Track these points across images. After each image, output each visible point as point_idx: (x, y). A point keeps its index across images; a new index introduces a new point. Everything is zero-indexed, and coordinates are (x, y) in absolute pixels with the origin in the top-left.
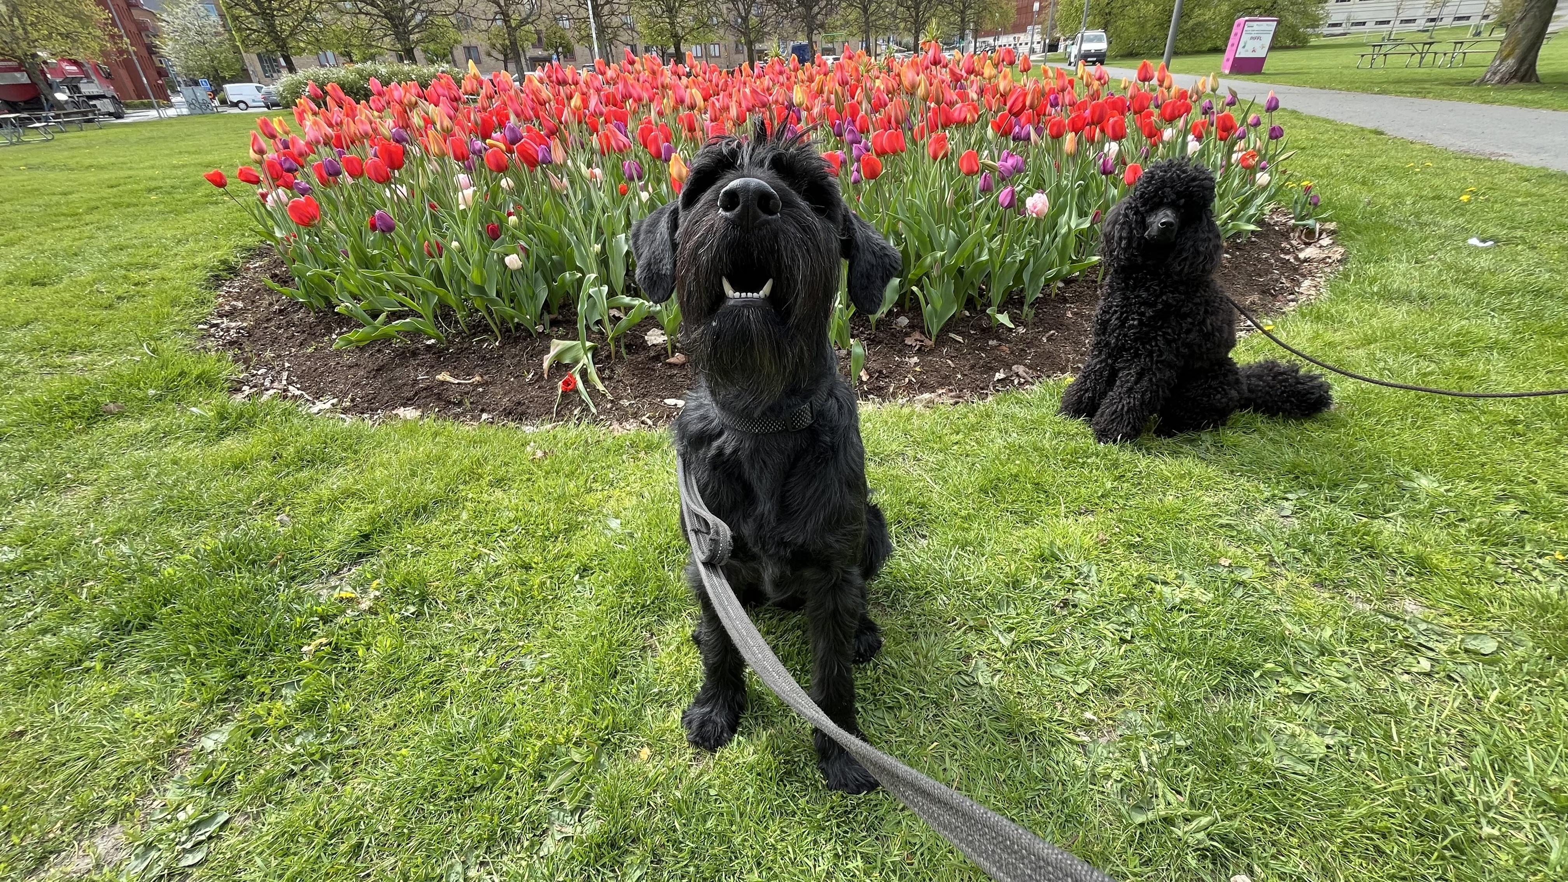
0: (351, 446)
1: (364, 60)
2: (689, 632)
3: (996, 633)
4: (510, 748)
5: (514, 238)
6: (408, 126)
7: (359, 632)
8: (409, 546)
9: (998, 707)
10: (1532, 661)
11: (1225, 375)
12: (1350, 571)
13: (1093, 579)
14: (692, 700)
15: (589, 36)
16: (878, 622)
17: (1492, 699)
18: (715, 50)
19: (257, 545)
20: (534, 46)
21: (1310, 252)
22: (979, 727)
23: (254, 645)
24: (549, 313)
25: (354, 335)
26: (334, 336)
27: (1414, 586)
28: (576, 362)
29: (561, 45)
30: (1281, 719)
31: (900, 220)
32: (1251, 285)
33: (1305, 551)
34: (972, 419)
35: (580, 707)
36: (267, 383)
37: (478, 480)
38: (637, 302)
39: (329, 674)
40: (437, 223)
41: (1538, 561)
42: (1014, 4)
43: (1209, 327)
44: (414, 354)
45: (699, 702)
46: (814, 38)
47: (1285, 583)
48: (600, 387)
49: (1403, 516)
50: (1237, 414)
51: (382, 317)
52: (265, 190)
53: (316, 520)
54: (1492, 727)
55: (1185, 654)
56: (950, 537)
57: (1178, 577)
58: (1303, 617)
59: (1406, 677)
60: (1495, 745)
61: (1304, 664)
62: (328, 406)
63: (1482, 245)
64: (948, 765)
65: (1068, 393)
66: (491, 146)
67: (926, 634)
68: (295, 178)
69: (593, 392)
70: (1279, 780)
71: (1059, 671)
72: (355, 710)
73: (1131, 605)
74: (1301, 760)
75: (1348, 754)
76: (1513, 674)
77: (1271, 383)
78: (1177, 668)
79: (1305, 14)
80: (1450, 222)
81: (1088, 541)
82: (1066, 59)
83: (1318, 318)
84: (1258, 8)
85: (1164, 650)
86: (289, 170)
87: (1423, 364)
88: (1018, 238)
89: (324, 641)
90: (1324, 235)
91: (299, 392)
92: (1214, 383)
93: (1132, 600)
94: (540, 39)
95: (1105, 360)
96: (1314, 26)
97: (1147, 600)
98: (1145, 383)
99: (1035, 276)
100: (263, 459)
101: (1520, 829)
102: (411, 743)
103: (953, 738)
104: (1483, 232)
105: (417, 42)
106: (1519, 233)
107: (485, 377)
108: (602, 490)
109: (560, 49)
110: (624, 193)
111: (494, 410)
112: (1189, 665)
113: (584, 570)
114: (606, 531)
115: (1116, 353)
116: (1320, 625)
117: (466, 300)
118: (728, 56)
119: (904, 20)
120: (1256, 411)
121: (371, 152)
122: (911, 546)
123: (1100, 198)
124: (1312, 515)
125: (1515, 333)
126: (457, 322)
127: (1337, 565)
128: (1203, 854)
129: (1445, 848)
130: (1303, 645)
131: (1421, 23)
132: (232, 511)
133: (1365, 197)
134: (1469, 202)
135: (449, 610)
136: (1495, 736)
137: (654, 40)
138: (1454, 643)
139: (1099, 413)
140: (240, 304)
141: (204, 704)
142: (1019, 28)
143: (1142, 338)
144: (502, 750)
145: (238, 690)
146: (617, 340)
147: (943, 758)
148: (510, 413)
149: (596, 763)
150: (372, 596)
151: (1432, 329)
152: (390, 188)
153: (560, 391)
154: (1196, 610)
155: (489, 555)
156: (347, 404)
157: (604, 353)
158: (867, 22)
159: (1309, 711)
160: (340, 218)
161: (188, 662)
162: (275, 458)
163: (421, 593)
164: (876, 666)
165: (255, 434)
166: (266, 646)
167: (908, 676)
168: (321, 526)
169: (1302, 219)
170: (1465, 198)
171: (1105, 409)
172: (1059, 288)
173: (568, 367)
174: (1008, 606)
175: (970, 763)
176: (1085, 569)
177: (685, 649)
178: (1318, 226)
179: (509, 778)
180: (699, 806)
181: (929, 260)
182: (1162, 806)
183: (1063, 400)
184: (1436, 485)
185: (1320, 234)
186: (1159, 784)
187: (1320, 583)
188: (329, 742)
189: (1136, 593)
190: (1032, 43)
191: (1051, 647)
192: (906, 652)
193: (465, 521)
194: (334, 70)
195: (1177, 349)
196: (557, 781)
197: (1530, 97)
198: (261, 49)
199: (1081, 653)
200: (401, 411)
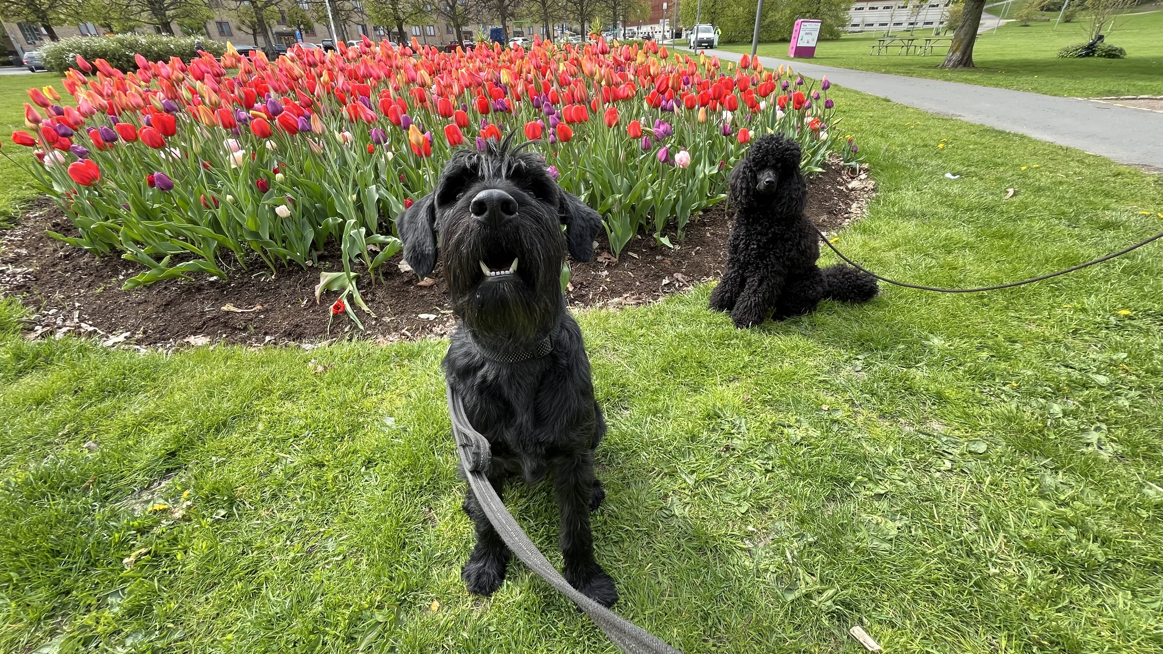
0: (148, 375)
1: (124, 31)
2: (460, 503)
3: (684, 476)
4: (323, 620)
5: (282, 191)
6: (176, 98)
7: (175, 539)
8: (214, 458)
9: (690, 531)
10: (1007, 455)
11: (814, 277)
12: (900, 405)
13: (743, 429)
14: (468, 558)
15: (326, 16)
16: (601, 478)
17: (987, 483)
18: (430, 30)
19: (68, 473)
20: (279, 23)
21: (854, 184)
22: (679, 547)
23: (75, 563)
24: (316, 250)
25: (141, 277)
26: (121, 277)
27: (937, 412)
28: (343, 289)
29: (302, 23)
30: (869, 513)
31: (586, 171)
32: (822, 208)
33: (873, 395)
34: (651, 316)
35: (378, 576)
36: (59, 322)
37: (269, 395)
38: (391, 239)
39: (152, 579)
40: (212, 180)
41: (1003, 388)
42: (650, 3)
43: (803, 247)
44: (199, 289)
45: (474, 559)
46: (507, 24)
47: (862, 418)
48: (365, 308)
49: (926, 365)
50: (823, 301)
51: (166, 259)
52: (41, 151)
53: (124, 443)
54: (989, 501)
55: (807, 476)
56: (645, 408)
57: (797, 421)
58: (875, 441)
59: (938, 474)
60: (991, 513)
61: (879, 473)
62: (121, 338)
63: (953, 177)
64: (660, 579)
65: (714, 294)
66: (255, 116)
67: (635, 482)
68: (72, 143)
69: (359, 312)
70: (873, 557)
71: (728, 499)
72: (180, 607)
73: (770, 445)
74: (884, 540)
75: (911, 532)
76: (996, 464)
77: (842, 280)
78: (804, 486)
79: (837, 17)
80: (934, 163)
81: (737, 402)
82: (687, 44)
83: (864, 231)
84: (808, 12)
85: (794, 475)
86: (65, 135)
87: (929, 260)
88: (671, 182)
89: (144, 551)
90: (862, 172)
91: (92, 329)
92: (807, 283)
93: (769, 440)
94: (283, 18)
95: (737, 271)
96: (843, 26)
97: (779, 440)
98: (764, 286)
99: (684, 209)
100: (64, 393)
101: (1010, 566)
102: (234, 628)
103: (661, 558)
104: (953, 169)
105: (173, 18)
106: (973, 169)
107: (266, 306)
108: (377, 394)
109: (302, 27)
110: (371, 152)
111: (276, 332)
112: (810, 484)
113: (369, 462)
114: (383, 428)
115: (744, 266)
116: (886, 445)
117: (241, 242)
118: (441, 36)
119: (573, 12)
120: (834, 299)
121: (143, 121)
122: (619, 418)
123: (722, 151)
124: (874, 369)
125: (977, 236)
126: (236, 261)
127: (892, 402)
128: (832, 615)
129: (972, 586)
130: (877, 460)
131: (905, 26)
132: (38, 443)
133: (884, 146)
134: (943, 149)
135: (256, 509)
136: (991, 508)
137: (381, 22)
138: (963, 448)
139: (735, 307)
140: (24, 252)
141: (31, 623)
142: (654, 21)
143: (761, 256)
144: (316, 622)
145: (64, 605)
146: (376, 269)
147: (656, 574)
148: (290, 334)
149: (397, 620)
150: (184, 506)
151: (931, 236)
152: (165, 152)
153: (331, 314)
154: (811, 444)
155: (286, 459)
156: (139, 335)
157: (366, 281)
158: (545, 13)
159: (884, 505)
160: (118, 176)
161: (11, 587)
162: (76, 392)
163: (229, 497)
164: (602, 514)
165: (54, 371)
166: (88, 562)
167: (626, 516)
168: (129, 449)
169: (848, 161)
170: (941, 146)
171: (740, 304)
172: (700, 216)
173: (337, 294)
174: (689, 455)
175: (676, 575)
176: (738, 422)
177: (459, 517)
178: (858, 166)
179: (324, 644)
180: (483, 641)
181: (610, 200)
182: (803, 586)
183: (710, 299)
184: (943, 342)
185: (860, 171)
186: (800, 571)
187: (883, 416)
188: (159, 639)
189: (772, 436)
190: (664, 31)
191: (722, 482)
192: (623, 498)
193: (262, 432)
194: (96, 40)
195: (784, 262)
196: (366, 641)
197: (970, 77)
198: (22, 20)
199: (741, 483)
200: (192, 339)
